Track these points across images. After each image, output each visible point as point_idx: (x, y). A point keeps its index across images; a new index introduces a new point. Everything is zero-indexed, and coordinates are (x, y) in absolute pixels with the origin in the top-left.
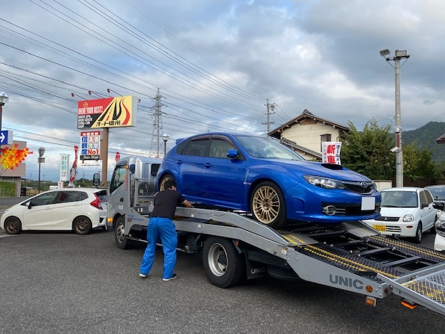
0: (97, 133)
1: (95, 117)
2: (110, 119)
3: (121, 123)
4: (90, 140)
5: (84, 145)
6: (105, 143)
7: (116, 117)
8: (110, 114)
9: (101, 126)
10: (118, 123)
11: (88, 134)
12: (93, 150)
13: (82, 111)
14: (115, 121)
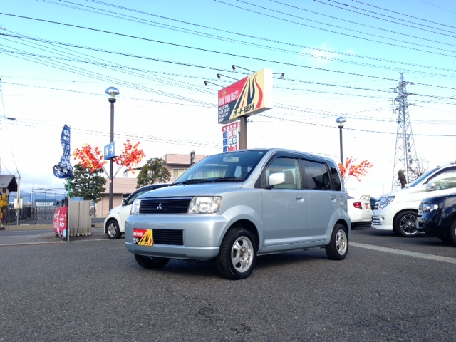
0: (235, 125)
1: (232, 104)
2: (245, 105)
3: (255, 106)
4: (230, 135)
5: (225, 142)
6: (243, 134)
7: (250, 100)
8: (245, 99)
9: (238, 115)
10: (252, 107)
11: (228, 128)
12: (233, 146)
13: (223, 99)
14: (249, 105)
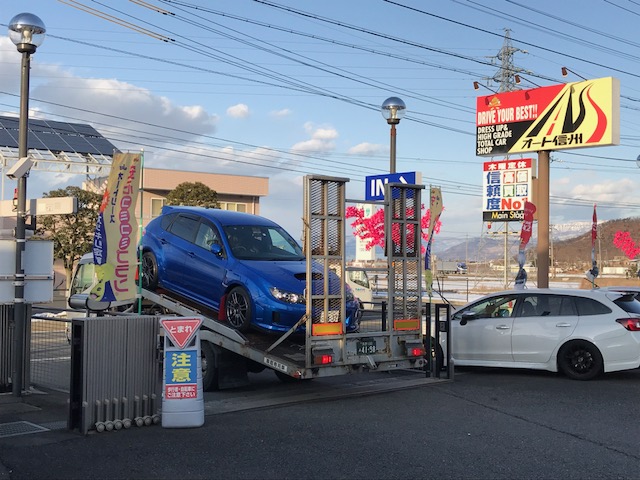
0: (523, 164)
2: (558, 131)
3: (585, 139)
4: (506, 175)
5: (493, 190)
6: (542, 183)
7: (570, 125)
8: (557, 122)
10: (578, 138)
11: (502, 166)
12: (519, 199)
13: (486, 117)
14: (569, 135)
